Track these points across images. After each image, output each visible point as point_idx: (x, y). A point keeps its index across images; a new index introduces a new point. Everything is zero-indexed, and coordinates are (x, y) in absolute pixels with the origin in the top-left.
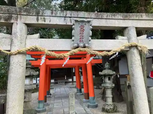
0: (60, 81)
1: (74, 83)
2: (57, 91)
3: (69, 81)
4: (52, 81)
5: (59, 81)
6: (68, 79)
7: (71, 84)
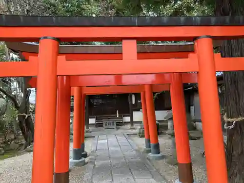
0: (107, 121)
1: (135, 126)
2: (101, 144)
3: (124, 121)
4: (92, 121)
5: (104, 121)
6: (122, 118)
7: (129, 126)
